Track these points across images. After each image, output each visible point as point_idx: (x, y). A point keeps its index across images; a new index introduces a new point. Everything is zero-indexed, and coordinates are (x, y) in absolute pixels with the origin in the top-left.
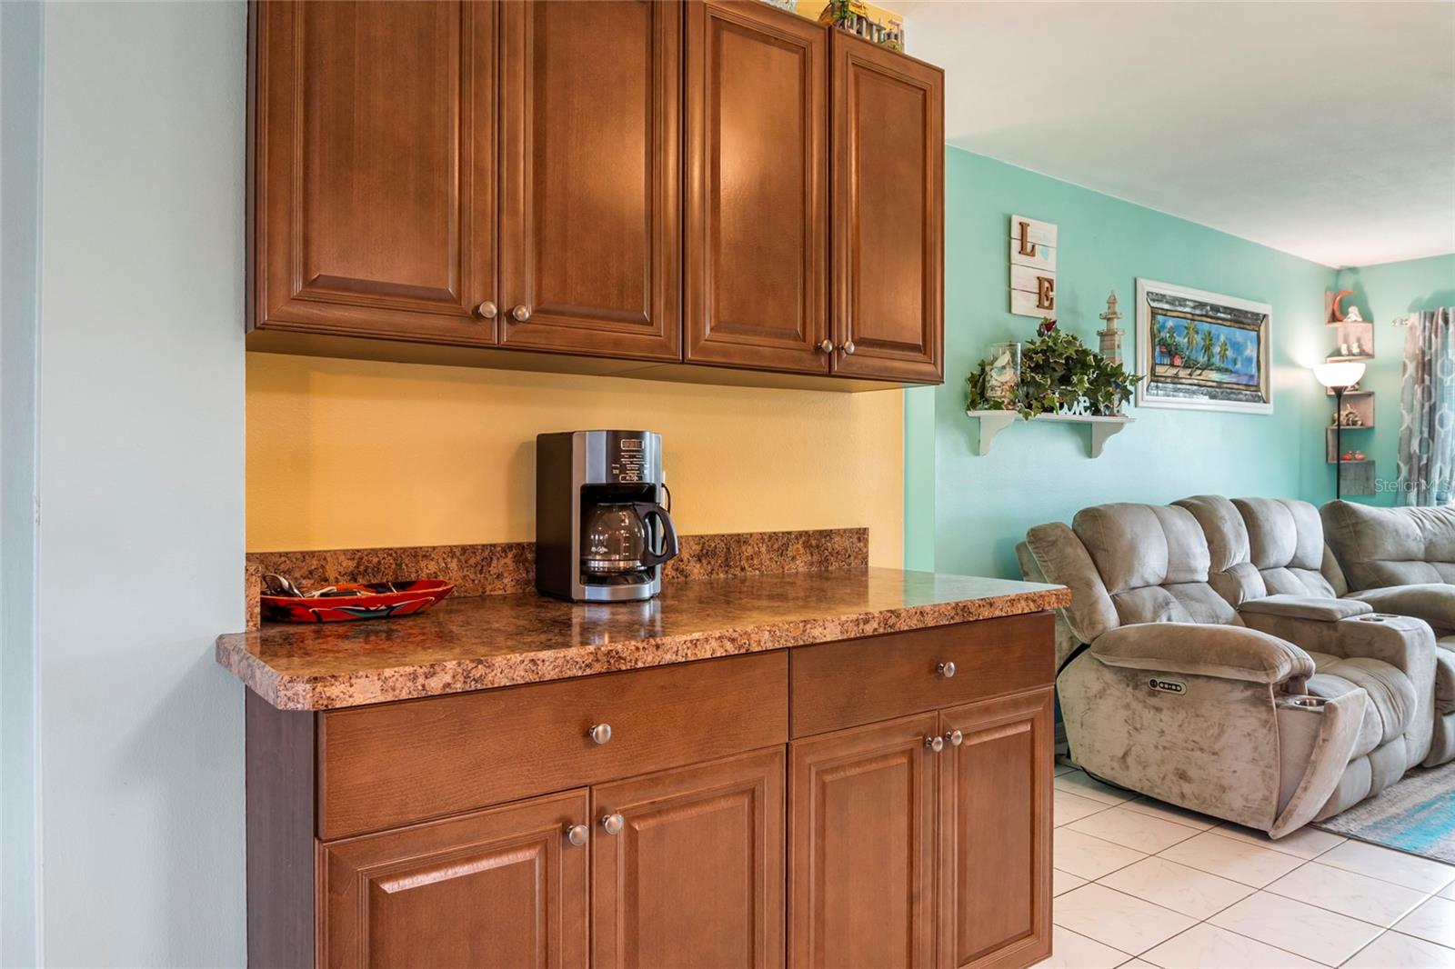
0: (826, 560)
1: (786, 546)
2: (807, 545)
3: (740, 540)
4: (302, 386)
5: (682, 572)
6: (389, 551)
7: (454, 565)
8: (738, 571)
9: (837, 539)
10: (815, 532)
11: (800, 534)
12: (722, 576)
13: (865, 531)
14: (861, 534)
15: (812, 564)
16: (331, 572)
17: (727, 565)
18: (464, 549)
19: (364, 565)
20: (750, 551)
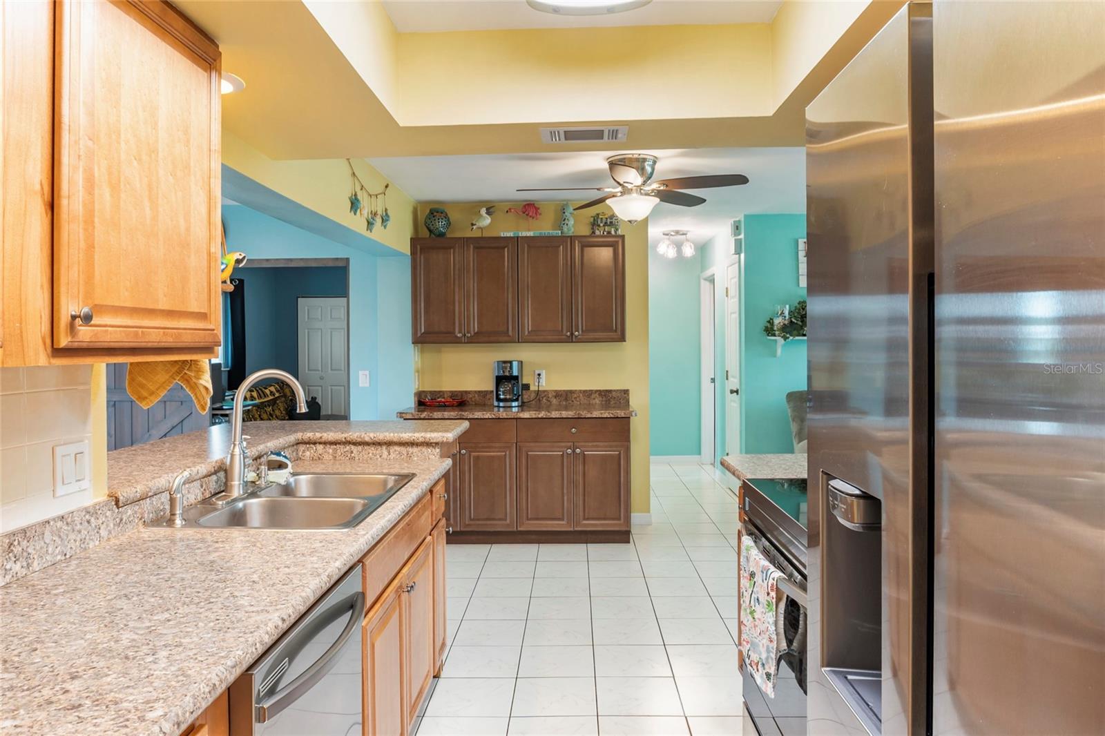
0: (609, 400)
1: (591, 395)
2: (599, 395)
3: (571, 392)
4: (439, 351)
5: (549, 401)
6: (459, 391)
7: (476, 395)
8: (570, 402)
9: (614, 393)
10: (603, 390)
11: (597, 391)
12: (564, 403)
13: (628, 391)
14: (626, 392)
15: (602, 401)
16: (446, 396)
17: (566, 399)
18: (479, 392)
19: (453, 394)
20: (576, 396)
